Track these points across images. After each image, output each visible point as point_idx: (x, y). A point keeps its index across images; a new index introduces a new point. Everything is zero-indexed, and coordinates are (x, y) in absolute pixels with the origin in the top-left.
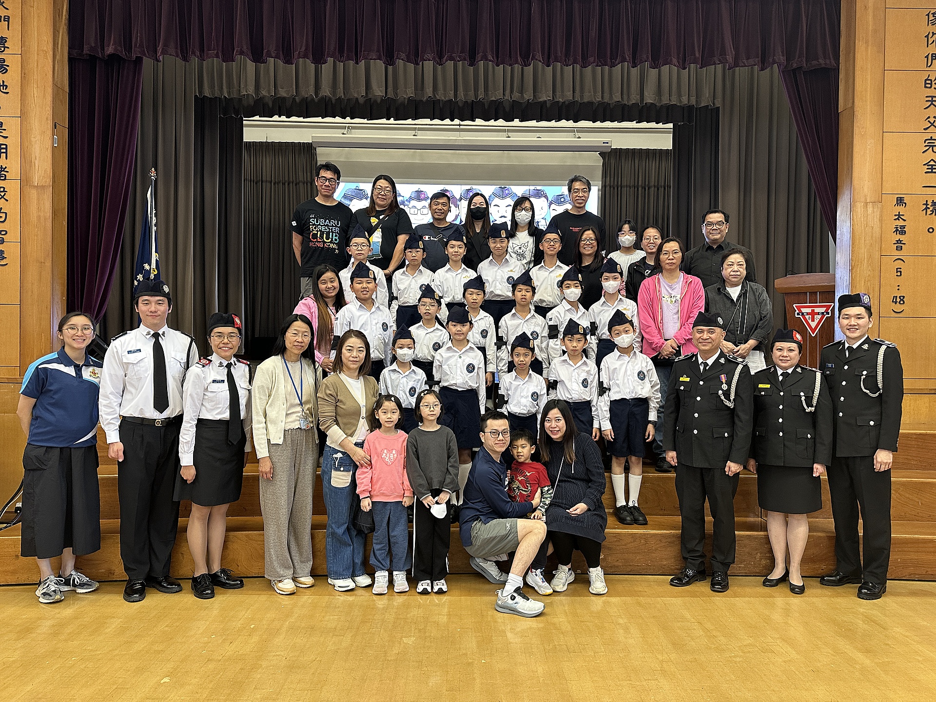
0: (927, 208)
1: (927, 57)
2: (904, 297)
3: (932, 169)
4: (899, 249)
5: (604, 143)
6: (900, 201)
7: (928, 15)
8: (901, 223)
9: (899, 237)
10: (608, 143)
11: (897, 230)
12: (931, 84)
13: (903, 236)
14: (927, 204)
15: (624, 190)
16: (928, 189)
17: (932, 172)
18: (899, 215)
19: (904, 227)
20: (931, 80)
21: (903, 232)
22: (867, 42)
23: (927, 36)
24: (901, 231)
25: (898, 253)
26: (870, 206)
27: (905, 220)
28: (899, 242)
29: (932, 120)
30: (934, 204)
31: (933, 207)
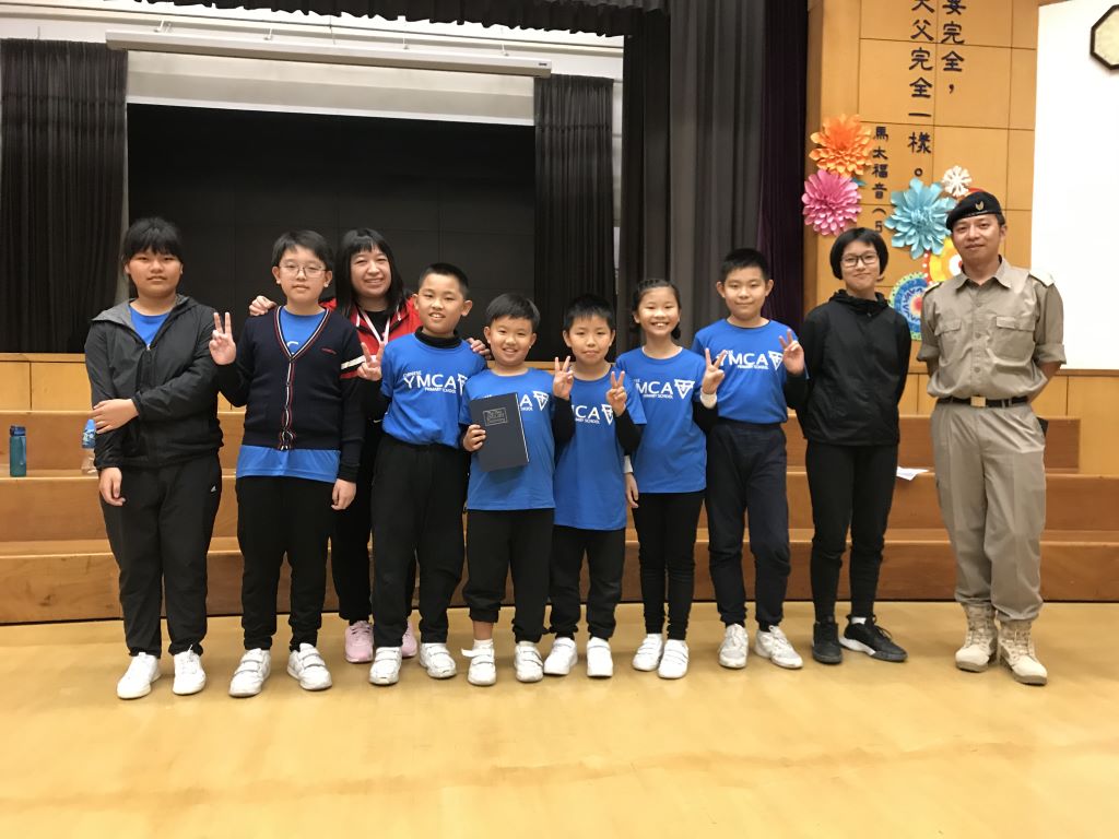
0: (914, 143)
3: (921, 91)
4: (879, 196)
6: (881, 132)
8: (881, 161)
9: (879, 180)
11: (876, 171)
13: (884, 179)
14: (913, 138)
16: (915, 117)
17: (919, 95)
18: (879, 151)
19: (884, 167)
21: (884, 174)
24: (882, 171)
25: (878, 201)
27: (886, 158)
28: (879, 186)
29: (922, 25)
30: (924, 138)
31: (922, 142)
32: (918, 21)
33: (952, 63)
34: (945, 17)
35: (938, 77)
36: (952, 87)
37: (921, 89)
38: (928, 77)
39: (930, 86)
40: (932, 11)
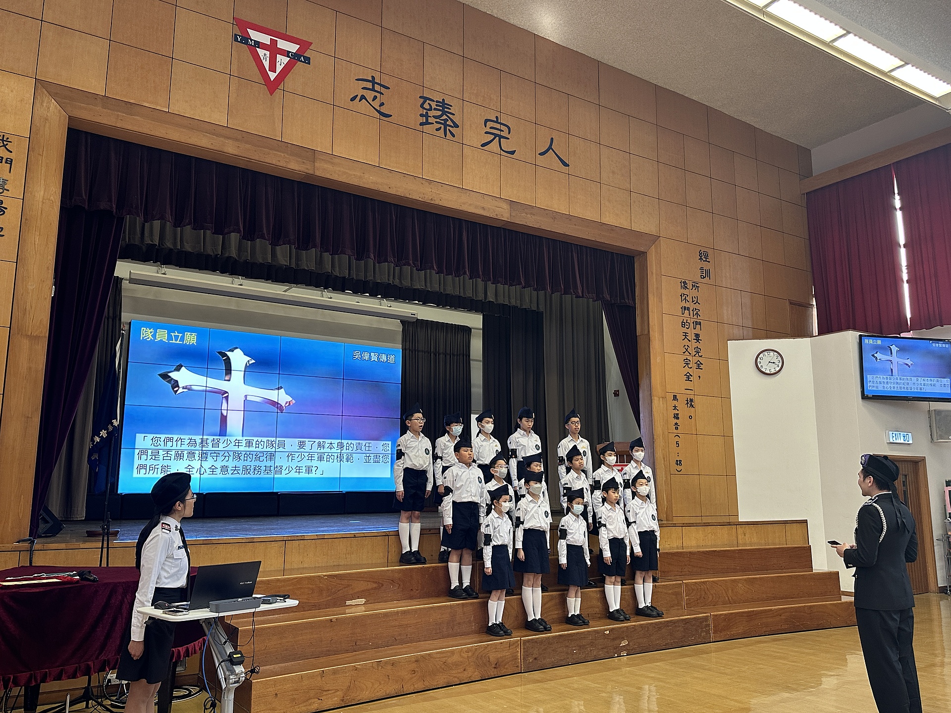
0: (688, 403)
1: (682, 308)
2: (681, 461)
3: (688, 378)
4: (677, 428)
5: (412, 314)
6: (675, 398)
7: (681, 282)
8: (676, 412)
9: (676, 421)
10: (414, 315)
11: (675, 417)
12: (684, 325)
13: (678, 420)
14: (687, 401)
15: (420, 354)
16: (687, 390)
17: (688, 380)
18: (675, 407)
19: (678, 414)
20: (684, 323)
21: (678, 418)
22: (654, 295)
23: (681, 296)
24: (676, 417)
25: (676, 431)
26: (661, 399)
27: (678, 410)
28: (676, 424)
29: (686, 347)
30: (691, 400)
31: (690, 403)
32: (685, 346)
33: (699, 365)
34: (694, 344)
35: (694, 372)
36: (699, 377)
37: (688, 377)
38: (690, 371)
39: (692, 376)
40: (690, 341)
